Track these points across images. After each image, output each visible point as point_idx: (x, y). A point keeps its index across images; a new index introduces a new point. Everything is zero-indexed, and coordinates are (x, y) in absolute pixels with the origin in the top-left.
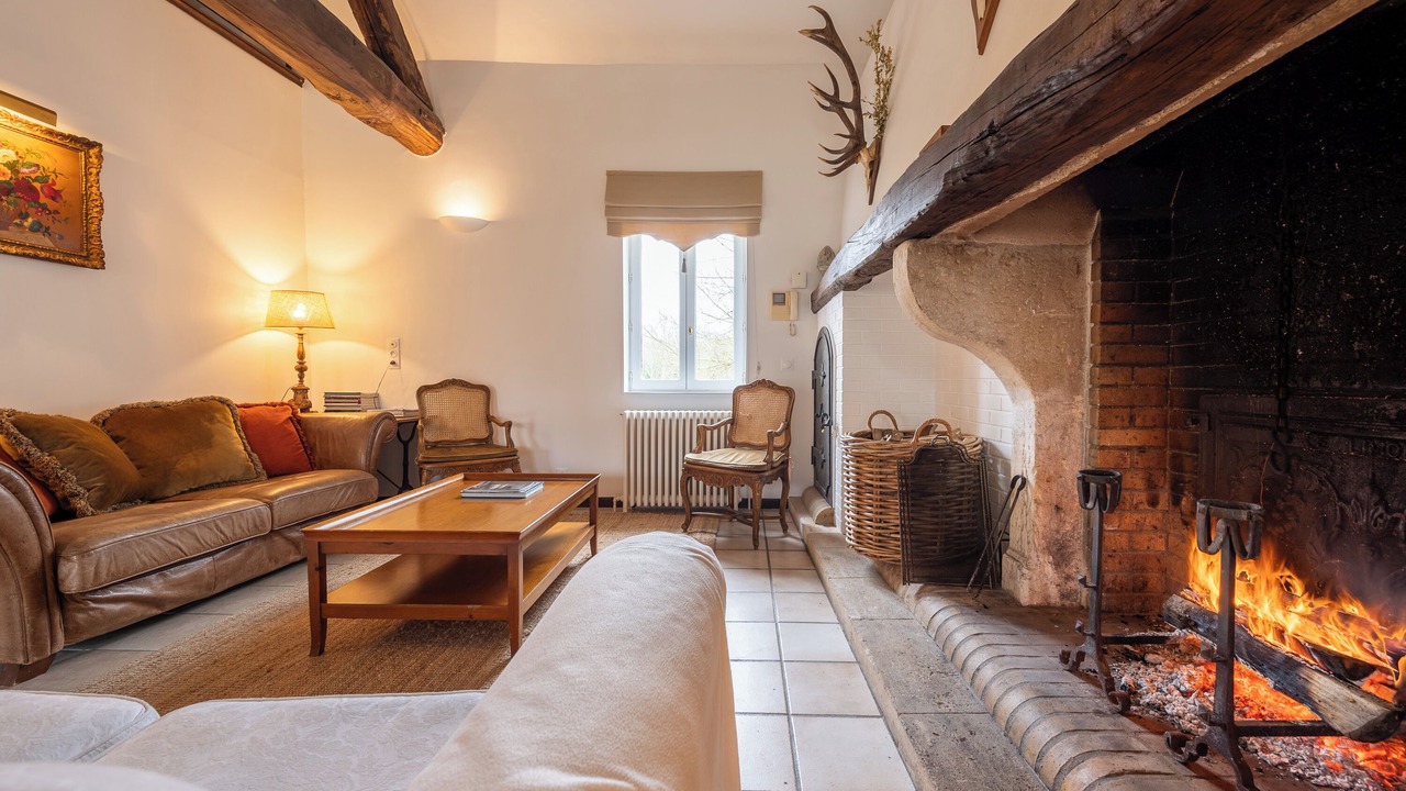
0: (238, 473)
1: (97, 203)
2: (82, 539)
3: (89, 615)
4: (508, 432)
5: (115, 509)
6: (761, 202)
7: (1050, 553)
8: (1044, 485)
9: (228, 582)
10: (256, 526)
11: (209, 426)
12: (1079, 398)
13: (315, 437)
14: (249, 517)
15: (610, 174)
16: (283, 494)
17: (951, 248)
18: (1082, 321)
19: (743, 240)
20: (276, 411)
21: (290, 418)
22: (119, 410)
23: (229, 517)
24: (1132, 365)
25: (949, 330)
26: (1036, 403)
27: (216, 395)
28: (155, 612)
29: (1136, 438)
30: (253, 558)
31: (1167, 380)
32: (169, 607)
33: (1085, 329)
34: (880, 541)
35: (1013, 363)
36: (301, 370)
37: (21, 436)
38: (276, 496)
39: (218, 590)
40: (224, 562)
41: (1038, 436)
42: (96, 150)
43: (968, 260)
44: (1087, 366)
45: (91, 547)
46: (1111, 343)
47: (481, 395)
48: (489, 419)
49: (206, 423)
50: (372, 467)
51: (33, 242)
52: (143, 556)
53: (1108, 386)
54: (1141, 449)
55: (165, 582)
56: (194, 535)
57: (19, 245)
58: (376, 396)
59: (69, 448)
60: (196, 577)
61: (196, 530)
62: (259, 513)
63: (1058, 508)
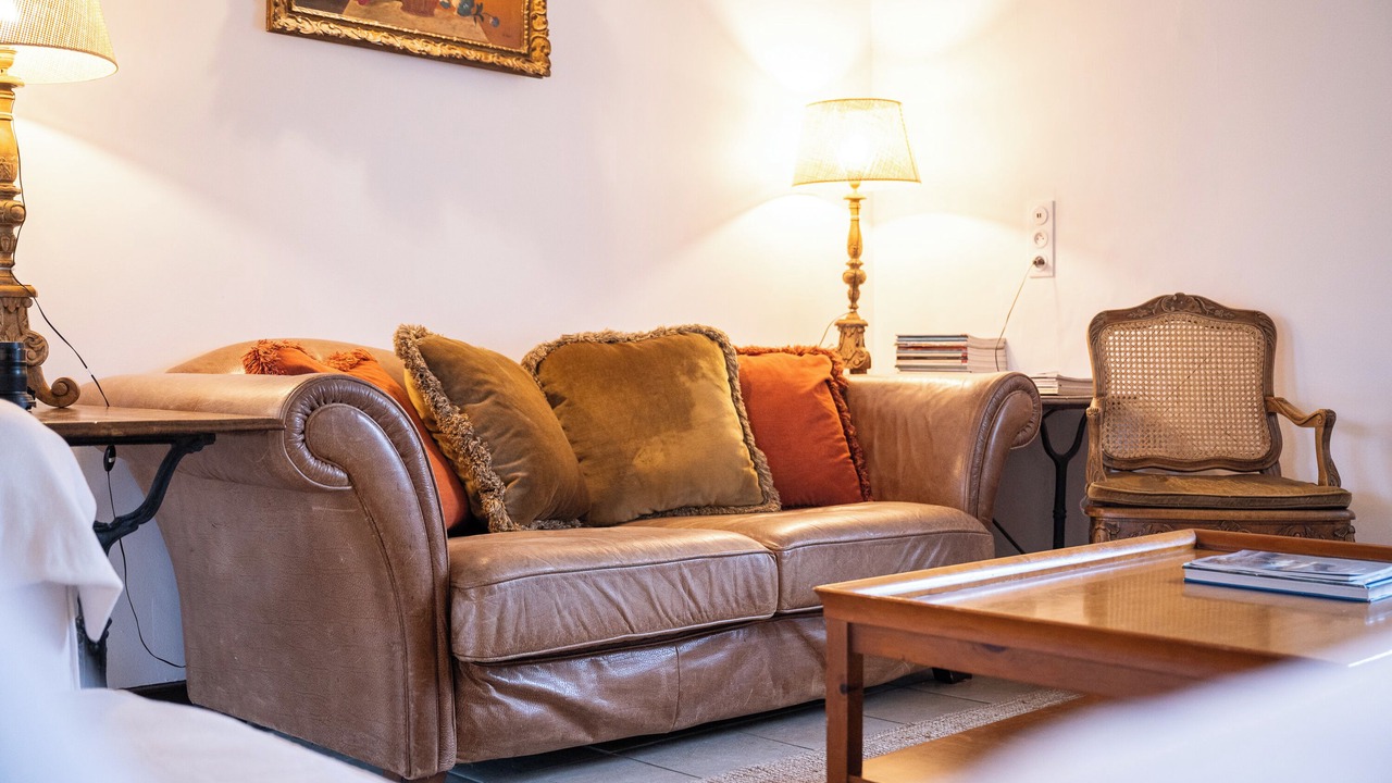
0: (731, 489)
2: (484, 561)
3: (490, 713)
4: (1324, 441)
5: (542, 528)
9: (700, 709)
10: (750, 596)
11: (688, 384)
13: (872, 429)
14: (739, 571)
16: (802, 535)
20: (803, 365)
21: (827, 381)
22: (559, 344)
23: (704, 562)
28: (583, 737)
30: (746, 670)
32: (606, 735)
36: (855, 280)
37: (428, 373)
38: (789, 539)
39: (683, 723)
40: (694, 664)
45: (495, 577)
48: (1271, 408)
49: (683, 378)
50: (983, 508)
51: (462, 35)
52: (565, 613)
55: (600, 679)
56: (645, 589)
57: (446, 41)
58: (1001, 347)
59: (487, 402)
60: (648, 682)
61: (648, 580)
62: (757, 568)
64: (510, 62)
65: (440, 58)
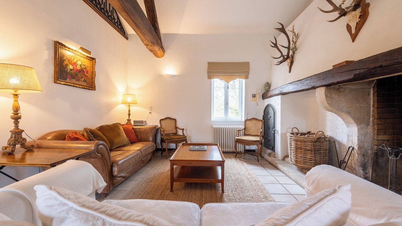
0: (126, 143)
1: (94, 74)
3: (116, 181)
4: (183, 132)
6: (249, 70)
7: (362, 167)
8: (360, 149)
9: (134, 172)
10: (140, 157)
12: (369, 127)
15: (209, 63)
17: (336, 89)
18: (370, 107)
19: (244, 80)
20: (129, 126)
23: (136, 155)
24: (385, 119)
25: (335, 109)
26: (357, 128)
27: (118, 122)
28: (123, 180)
29: (386, 137)
31: (395, 123)
33: (370, 109)
34: (304, 163)
35: (352, 118)
36: (129, 115)
38: (141, 149)
39: (132, 174)
40: (134, 167)
41: (358, 137)
42: (94, 60)
43: (340, 92)
44: (371, 119)
46: (380, 113)
47: (174, 121)
48: (176, 128)
49: (118, 130)
50: (153, 141)
51: (83, 84)
52: (125, 166)
53: (379, 124)
54: (388, 140)
58: (146, 122)
60: (130, 171)
62: (140, 154)
63: (364, 155)
64: (90, 88)
65: (82, 88)
